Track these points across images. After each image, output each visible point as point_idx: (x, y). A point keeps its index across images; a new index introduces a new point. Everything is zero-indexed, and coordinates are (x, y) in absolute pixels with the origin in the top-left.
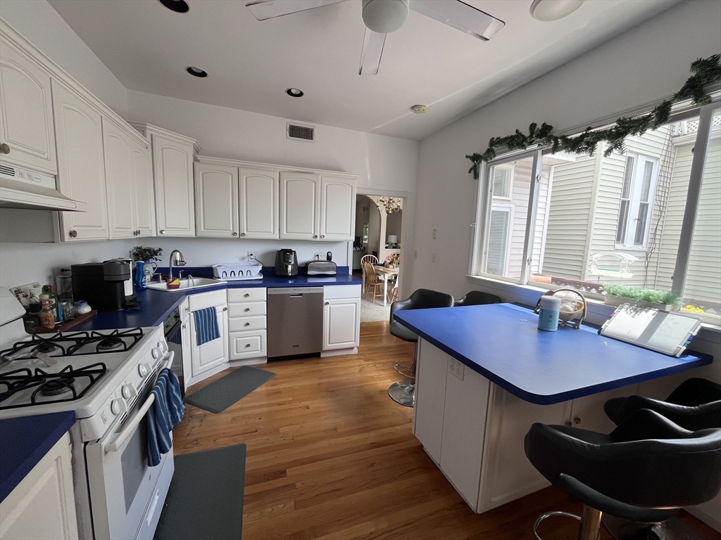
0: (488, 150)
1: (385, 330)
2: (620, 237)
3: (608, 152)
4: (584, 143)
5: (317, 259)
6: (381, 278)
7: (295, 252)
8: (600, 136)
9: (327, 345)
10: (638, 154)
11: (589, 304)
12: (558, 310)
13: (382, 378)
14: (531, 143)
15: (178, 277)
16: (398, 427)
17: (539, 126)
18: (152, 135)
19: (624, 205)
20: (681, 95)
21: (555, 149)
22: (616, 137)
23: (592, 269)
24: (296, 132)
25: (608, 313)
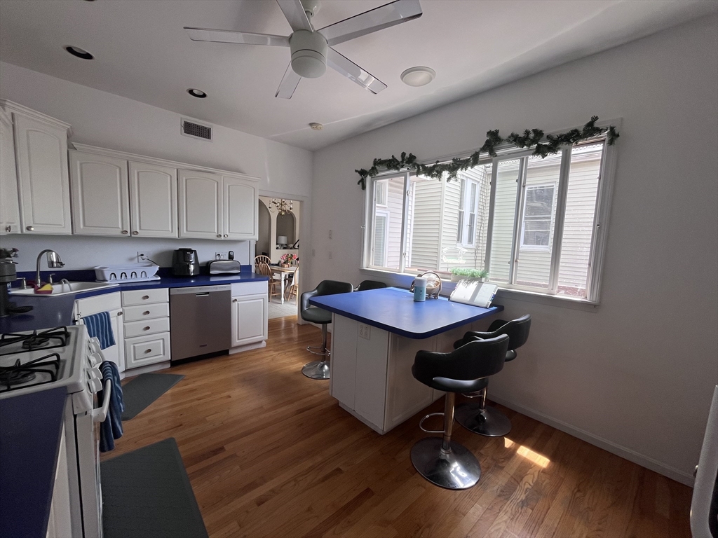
0: (373, 168)
1: (283, 325)
2: (459, 239)
3: (449, 179)
4: (435, 171)
5: (218, 258)
6: (276, 276)
7: (195, 251)
8: (445, 167)
9: (236, 342)
10: (467, 177)
11: (443, 282)
12: (426, 287)
13: (293, 363)
14: (402, 167)
15: (49, 282)
16: (316, 396)
17: (407, 155)
18: (13, 114)
19: (461, 214)
20: (483, 150)
21: (418, 173)
22: (453, 169)
23: (444, 259)
24: (190, 129)
25: (453, 286)
